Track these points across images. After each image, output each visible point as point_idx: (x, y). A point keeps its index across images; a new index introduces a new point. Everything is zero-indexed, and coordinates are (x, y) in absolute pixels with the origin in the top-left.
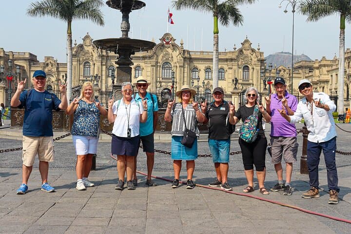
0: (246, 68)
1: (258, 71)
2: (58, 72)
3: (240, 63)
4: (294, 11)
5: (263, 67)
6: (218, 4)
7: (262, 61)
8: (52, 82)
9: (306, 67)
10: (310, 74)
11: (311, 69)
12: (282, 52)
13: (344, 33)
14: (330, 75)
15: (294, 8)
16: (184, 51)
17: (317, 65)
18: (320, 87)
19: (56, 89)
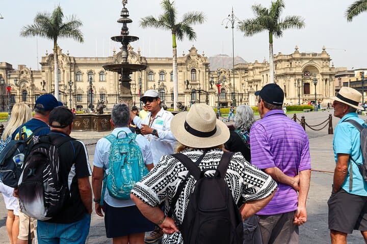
0: (193, 70)
1: (203, 73)
2: (32, 78)
3: (188, 67)
4: (233, 27)
5: (207, 70)
6: (175, 24)
7: (206, 65)
8: (27, 87)
9: (242, 69)
10: (246, 75)
11: (246, 70)
12: (220, 55)
13: (272, 46)
14: (262, 75)
15: (233, 24)
16: (141, 57)
17: (251, 67)
18: (254, 85)
19: (30, 94)
